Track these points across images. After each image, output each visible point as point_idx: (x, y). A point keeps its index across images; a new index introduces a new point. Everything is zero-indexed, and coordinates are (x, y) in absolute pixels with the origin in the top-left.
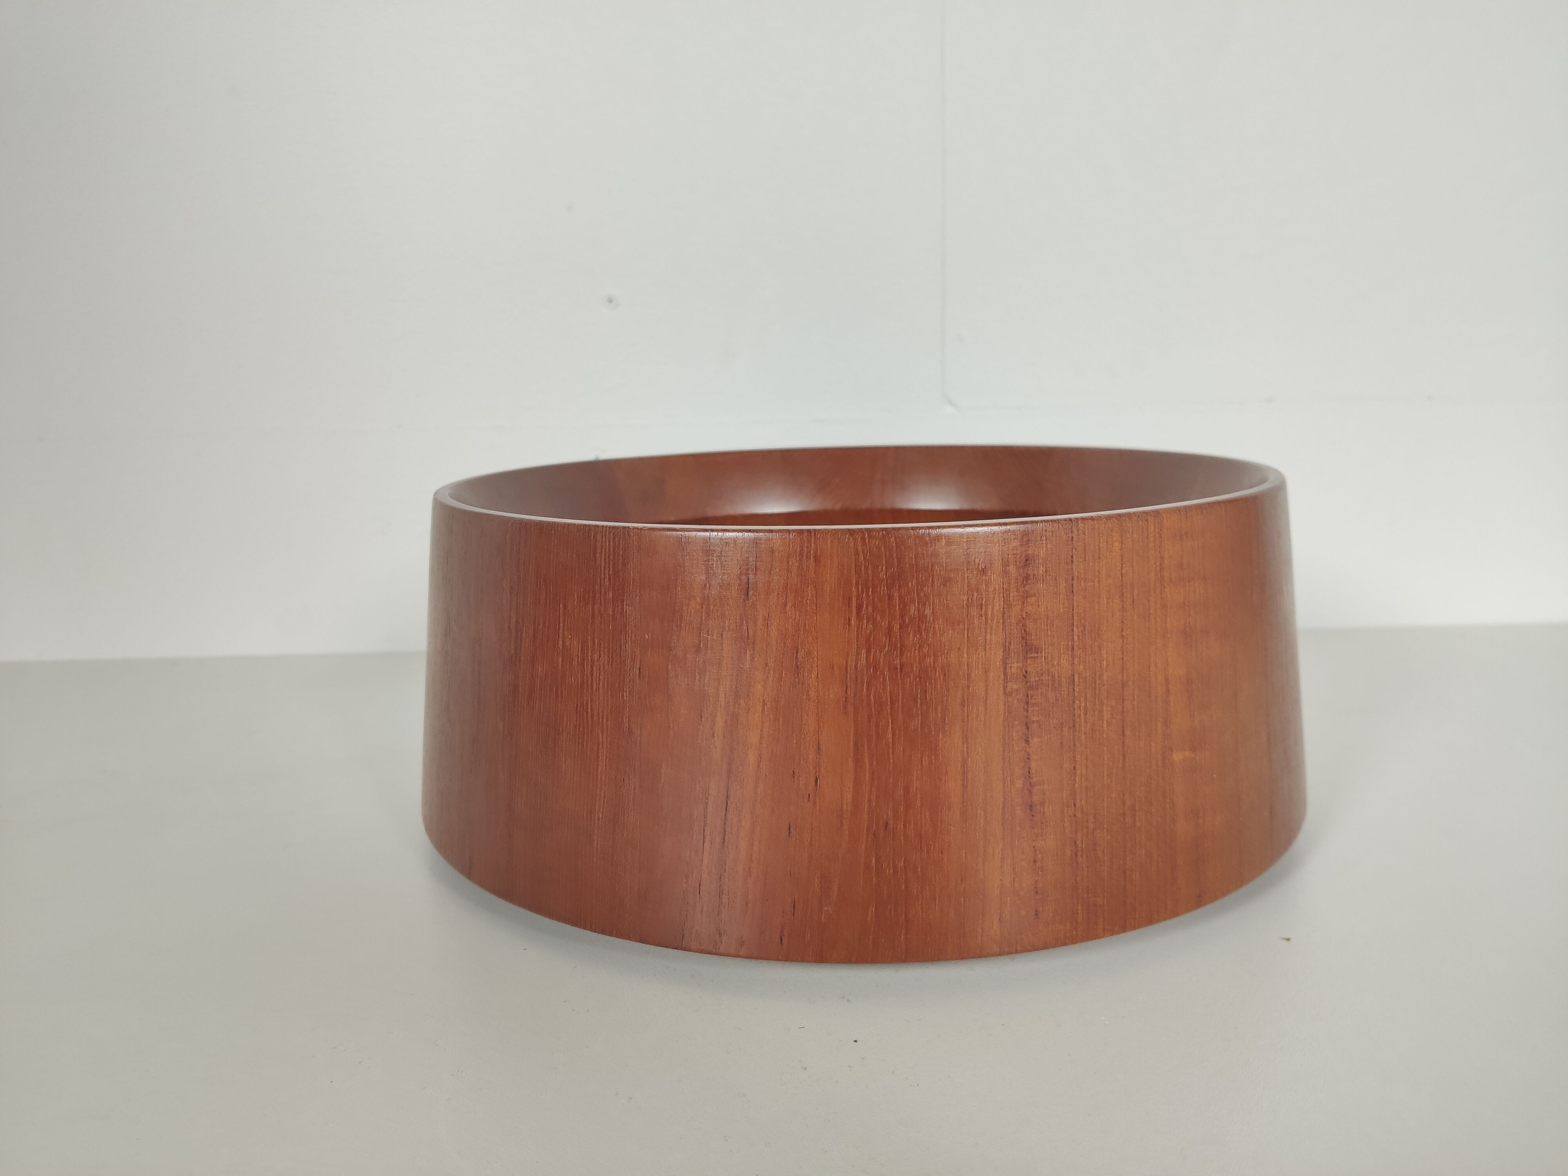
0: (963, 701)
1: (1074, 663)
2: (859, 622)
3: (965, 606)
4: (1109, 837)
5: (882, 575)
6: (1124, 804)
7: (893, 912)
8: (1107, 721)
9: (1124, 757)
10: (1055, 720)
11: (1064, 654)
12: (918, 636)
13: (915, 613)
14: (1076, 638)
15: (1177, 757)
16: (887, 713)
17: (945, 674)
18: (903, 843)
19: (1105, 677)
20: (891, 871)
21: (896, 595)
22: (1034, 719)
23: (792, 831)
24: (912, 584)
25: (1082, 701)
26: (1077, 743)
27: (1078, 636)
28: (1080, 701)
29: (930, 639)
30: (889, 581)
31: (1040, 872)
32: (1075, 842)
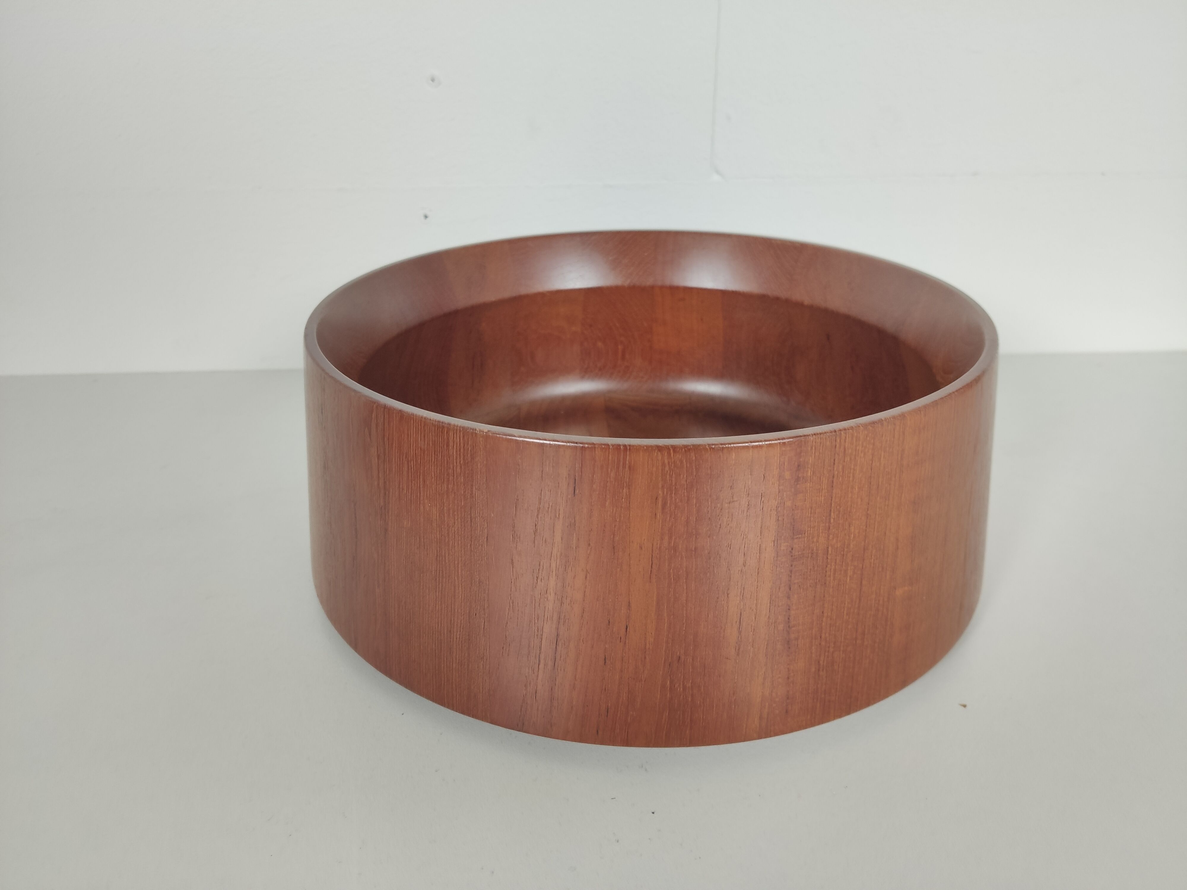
1: (829, 539)
2: (664, 516)
4: (844, 656)
5: (683, 481)
6: (857, 632)
7: (681, 716)
8: (850, 577)
9: (860, 599)
10: (811, 580)
11: (822, 532)
14: (832, 521)
15: (899, 592)
18: (691, 671)
19: (852, 546)
20: (681, 689)
21: (694, 496)
22: (796, 582)
23: (607, 661)
24: (707, 489)
25: (832, 565)
26: (826, 595)
27: (834, 519)
29: (719, 528)
30: (688, 486)
31: (791, 685)
32: (819, 662)
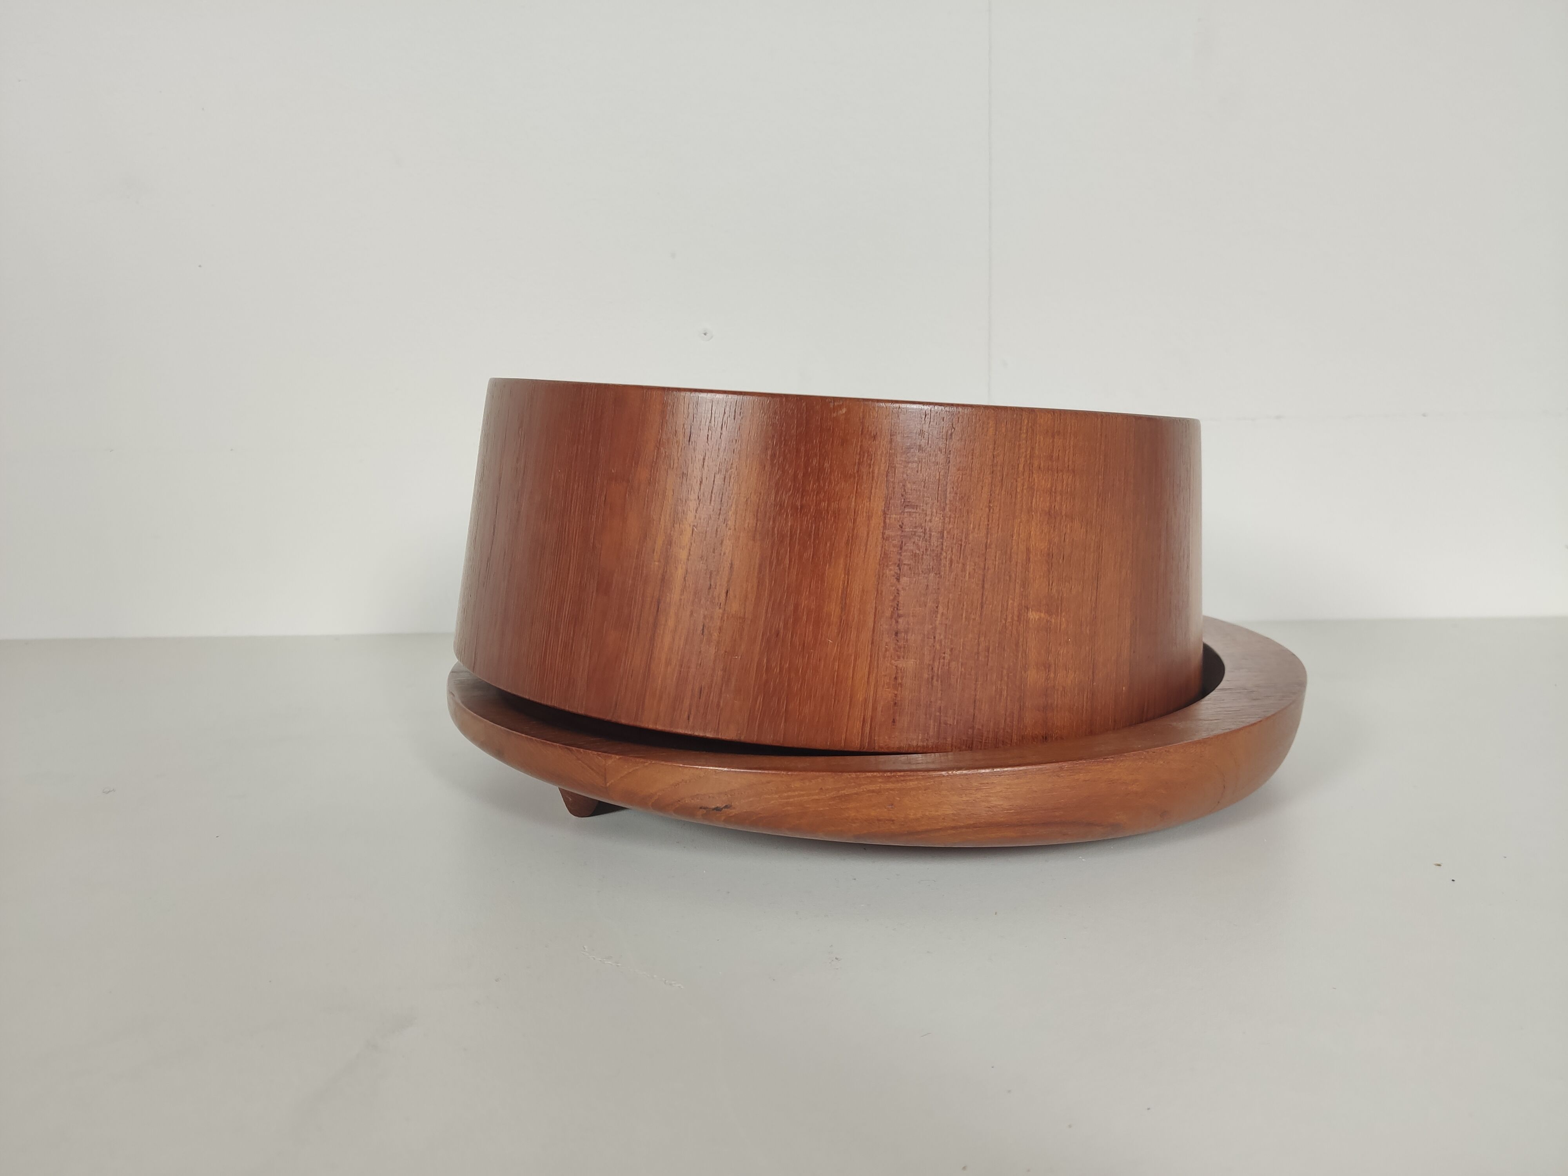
0: (848, 540)
1: (944, 522)
2: (772, 468)
3: (857, 463)
4: (963, 669)
5: (793, 432)
6: (979, 645)
7: (777, 703)
8: (969, 574)
9: (982, 607)
10: (923, 565)
11: (936, 512)
12: (817, 484)
13: (817, 465)
16: (787, 543)
17: (836, 517)
18: (789, 649)
19: (971, 537)
20: (778, 670)
21: (803, 449)
22: (906, 562)
23: (705, 630)
24: (816, 442)
26: (941, 587)
28: (947, 553)
29: (827, 487)
30: (798, 438)
32: (932, 669)
